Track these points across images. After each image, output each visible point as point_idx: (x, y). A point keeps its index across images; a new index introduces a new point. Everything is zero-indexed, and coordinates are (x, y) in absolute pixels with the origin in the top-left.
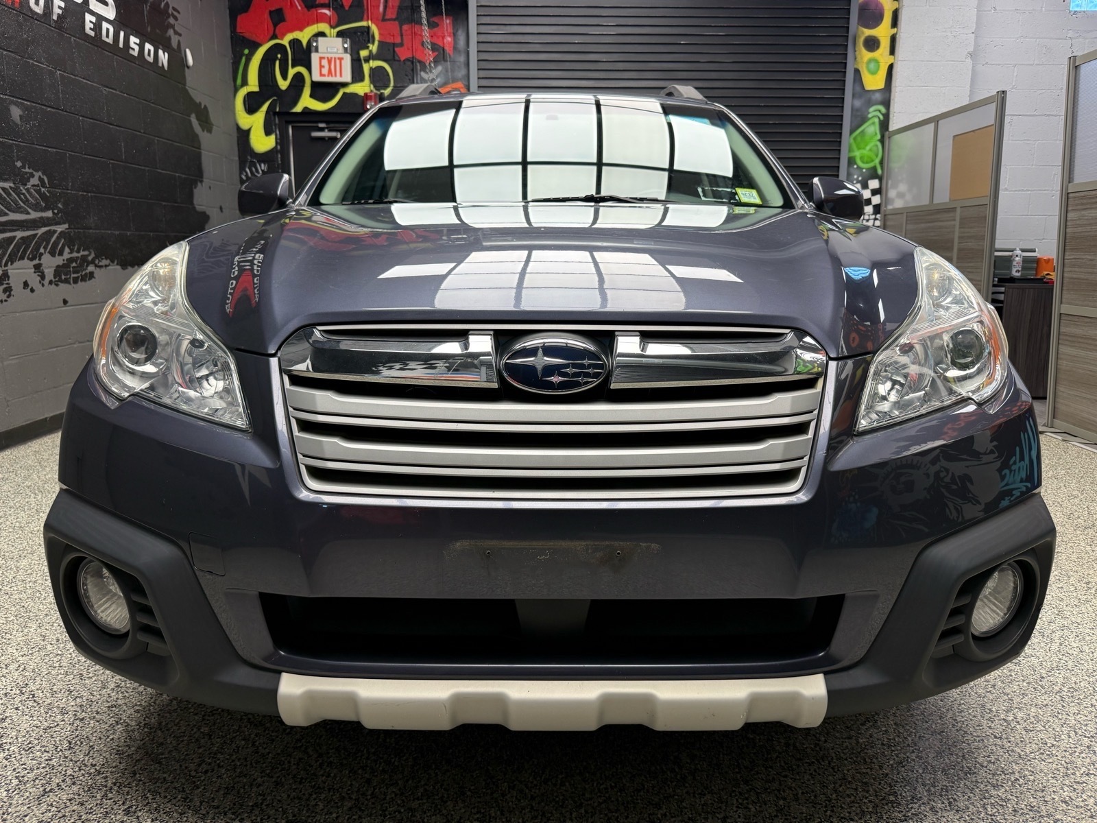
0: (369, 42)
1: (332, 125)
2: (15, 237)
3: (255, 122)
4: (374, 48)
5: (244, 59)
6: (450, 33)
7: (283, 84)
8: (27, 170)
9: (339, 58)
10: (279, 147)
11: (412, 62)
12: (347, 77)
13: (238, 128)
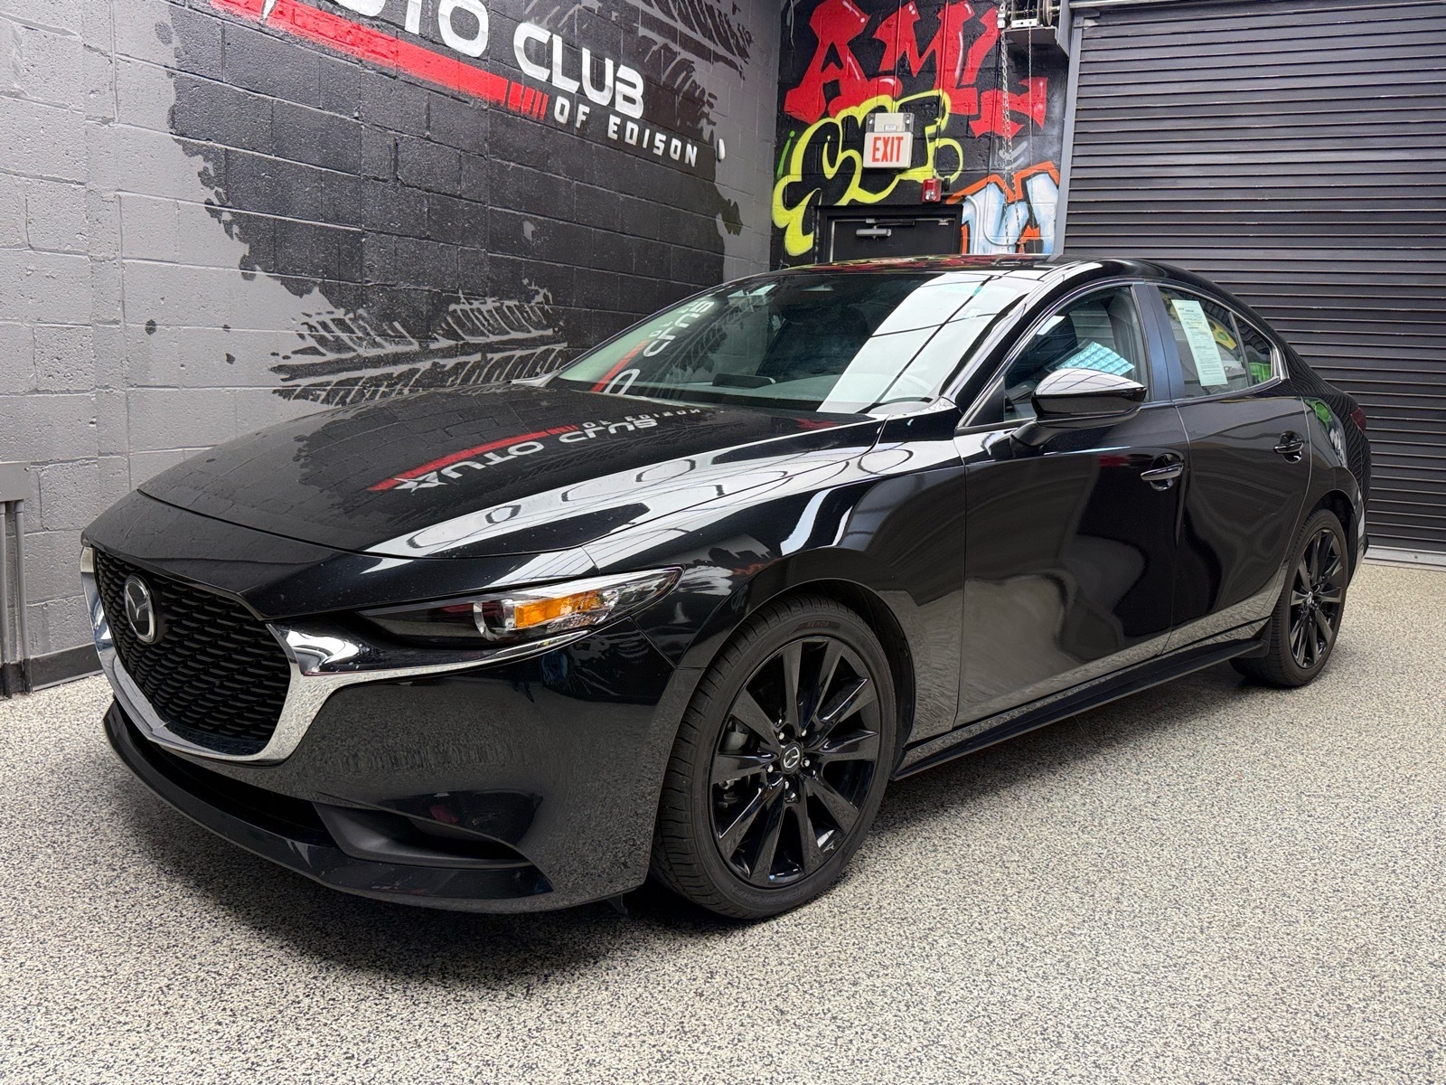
0: (937, 116)
1: (882, 220)
2: (513, 356)
3: (790, 219)
4: (943, 123)
5: (789, 142)
6: (1043, 99)
7: (830, 172)
8: (533, 287)
9: (897, 138)
10: (817, 248)
11: (990, 139)
12: (905, 161)
13: (774, 225)
